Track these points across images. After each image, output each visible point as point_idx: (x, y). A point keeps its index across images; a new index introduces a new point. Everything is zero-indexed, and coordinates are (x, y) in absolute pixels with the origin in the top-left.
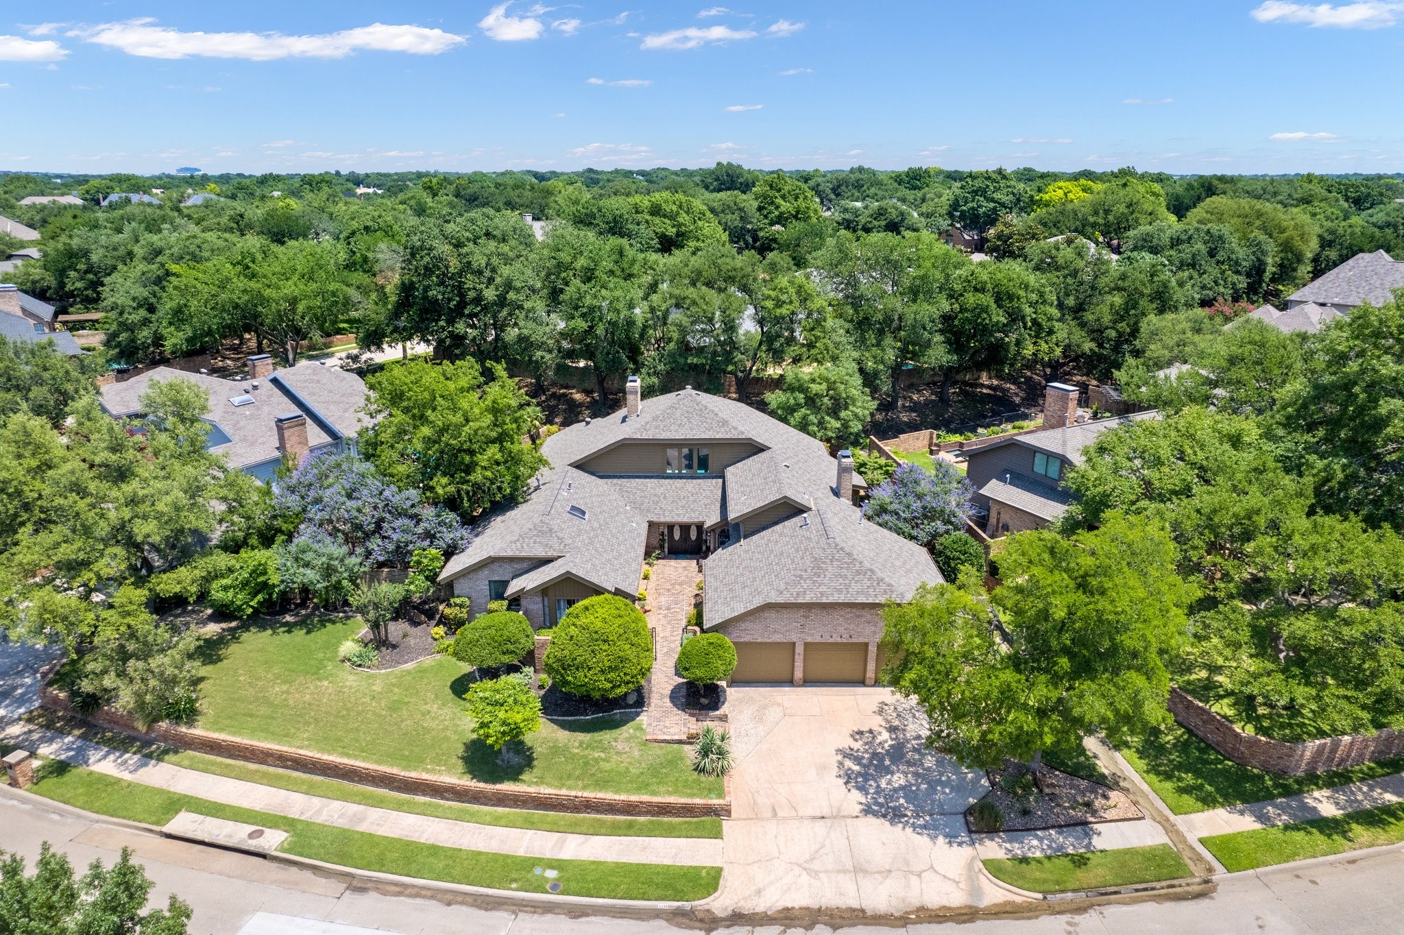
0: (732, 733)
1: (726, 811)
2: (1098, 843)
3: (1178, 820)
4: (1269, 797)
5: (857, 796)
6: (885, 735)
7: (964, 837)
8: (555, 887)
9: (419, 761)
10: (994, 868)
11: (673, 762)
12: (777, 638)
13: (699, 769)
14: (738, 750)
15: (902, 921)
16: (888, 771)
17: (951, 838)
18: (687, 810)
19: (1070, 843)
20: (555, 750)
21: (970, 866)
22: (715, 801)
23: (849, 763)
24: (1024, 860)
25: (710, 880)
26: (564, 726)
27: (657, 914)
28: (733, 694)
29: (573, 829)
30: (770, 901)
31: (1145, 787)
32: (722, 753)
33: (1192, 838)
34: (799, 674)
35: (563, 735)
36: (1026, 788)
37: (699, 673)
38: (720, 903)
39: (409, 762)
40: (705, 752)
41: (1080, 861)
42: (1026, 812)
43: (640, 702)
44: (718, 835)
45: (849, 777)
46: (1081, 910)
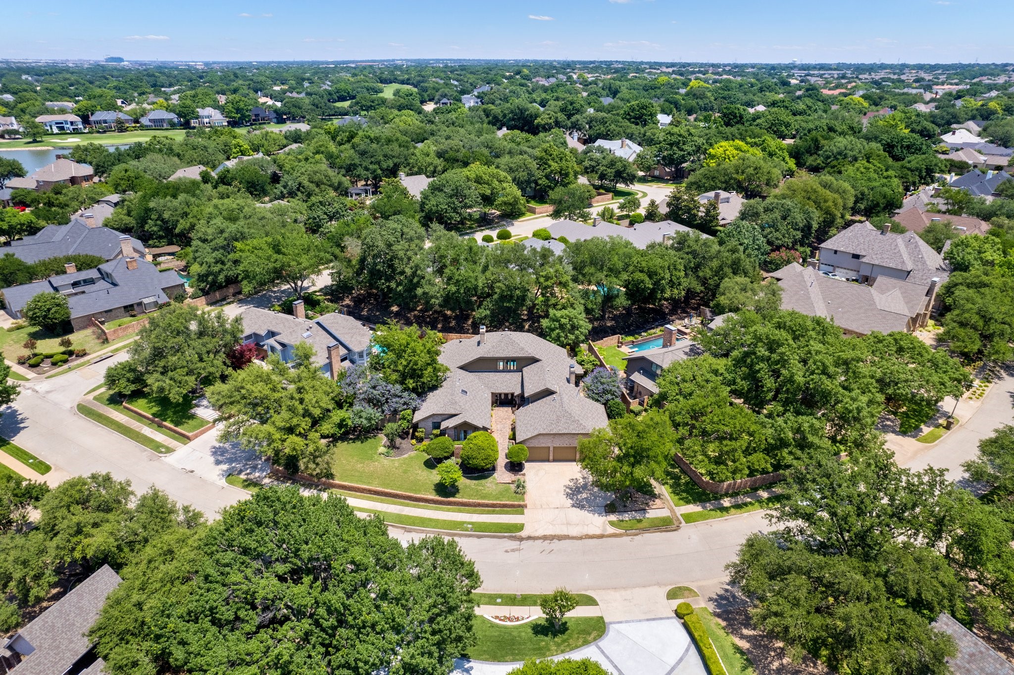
0: (527, 480)
1: (525, 506)
2: (647, 515)
3: (676, 509)
4: (709, 500)
5: (570, 501)
6: (581, 480)
7: (604, 514)
8: (471, 530)
9: (419, 491)
10: (612, 523)
11: (507, 490)
12: (543, 445)
13: (516, 493)
14: (528, 486)
15: (581, 538)
16: (581, 493)
17: (600, 514)
18: (512, 506)
19: (638, 516)
20: (466, 487)
21: (604, 523)
22: (522, 503)
23: (568, 490)
24: (622, 521)
25: (521, 527)
26: (468, 478)
27: (505, 537)
28: (527, 465)
29: (474, 512)
30: (540, 533)
31: (669, 498)
32: (524, 487)
33: (678, 514)
34: (551, 458)
35: (468, 481)
36: (627, 499)
37: (515, 459)
38: (523, 534)
39: (415, 491)
40: (518, 487)
41: (640, 521)
42: (625, 506)
43: (494, 469)
44: (523, 513)
45: (568, 495)
46: (636, 535)
